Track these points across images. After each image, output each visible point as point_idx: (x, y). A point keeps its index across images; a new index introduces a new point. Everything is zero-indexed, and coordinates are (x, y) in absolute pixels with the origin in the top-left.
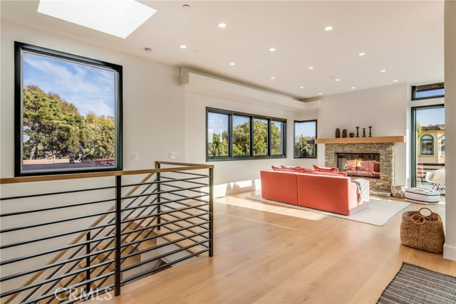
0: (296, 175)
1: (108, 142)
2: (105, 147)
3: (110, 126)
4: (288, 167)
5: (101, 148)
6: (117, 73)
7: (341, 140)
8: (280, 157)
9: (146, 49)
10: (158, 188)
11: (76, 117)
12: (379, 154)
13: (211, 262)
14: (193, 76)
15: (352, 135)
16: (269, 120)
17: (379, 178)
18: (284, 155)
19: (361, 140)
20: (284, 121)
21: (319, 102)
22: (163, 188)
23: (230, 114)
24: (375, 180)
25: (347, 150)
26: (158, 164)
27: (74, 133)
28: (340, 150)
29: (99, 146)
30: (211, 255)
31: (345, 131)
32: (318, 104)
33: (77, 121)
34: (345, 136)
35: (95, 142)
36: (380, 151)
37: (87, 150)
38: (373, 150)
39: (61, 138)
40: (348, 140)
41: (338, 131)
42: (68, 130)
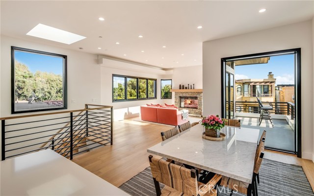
0: (156, 109)
1: (51, 89)
2: (50, 93)
3: (52, 79)
4: (154, 104)
5: (46, 93)
6: (64, 59)
7: (182, 91)
8: (153, 98)
9: (80, 48)
10: (87, 117)
11: (29, 74)
12: (197, 97)
13: (111, 147)
14: (104, 60)
15: (186, 88)
16: (147, 80)
17: (197, 108)
18: (156, 97)
19: (189, 90)
20: (156, 80)
21: (172, 71)
22: (89, 117)
23: (126, 77)
24: (195, 109)
25: (184, 95)
26: (86, 105)
27: (28, 84)
28: (181, 95)
29: (45, 92)
30: (112, 144)
31: (183, 86)
32: (171, 71)
33: (30, 77)
34: (183, 88)
35: (43, 89)
36: (198, 96)
37: (37, 94)
38: (195, 95)
39: (19, 87)
40: (185, 90)
41: (180, 85)
42: (24, 82)
